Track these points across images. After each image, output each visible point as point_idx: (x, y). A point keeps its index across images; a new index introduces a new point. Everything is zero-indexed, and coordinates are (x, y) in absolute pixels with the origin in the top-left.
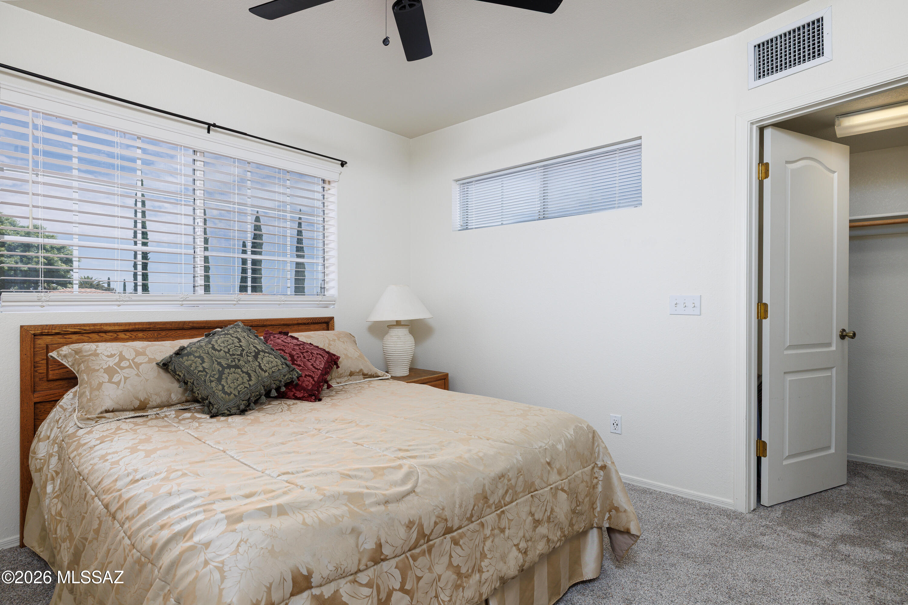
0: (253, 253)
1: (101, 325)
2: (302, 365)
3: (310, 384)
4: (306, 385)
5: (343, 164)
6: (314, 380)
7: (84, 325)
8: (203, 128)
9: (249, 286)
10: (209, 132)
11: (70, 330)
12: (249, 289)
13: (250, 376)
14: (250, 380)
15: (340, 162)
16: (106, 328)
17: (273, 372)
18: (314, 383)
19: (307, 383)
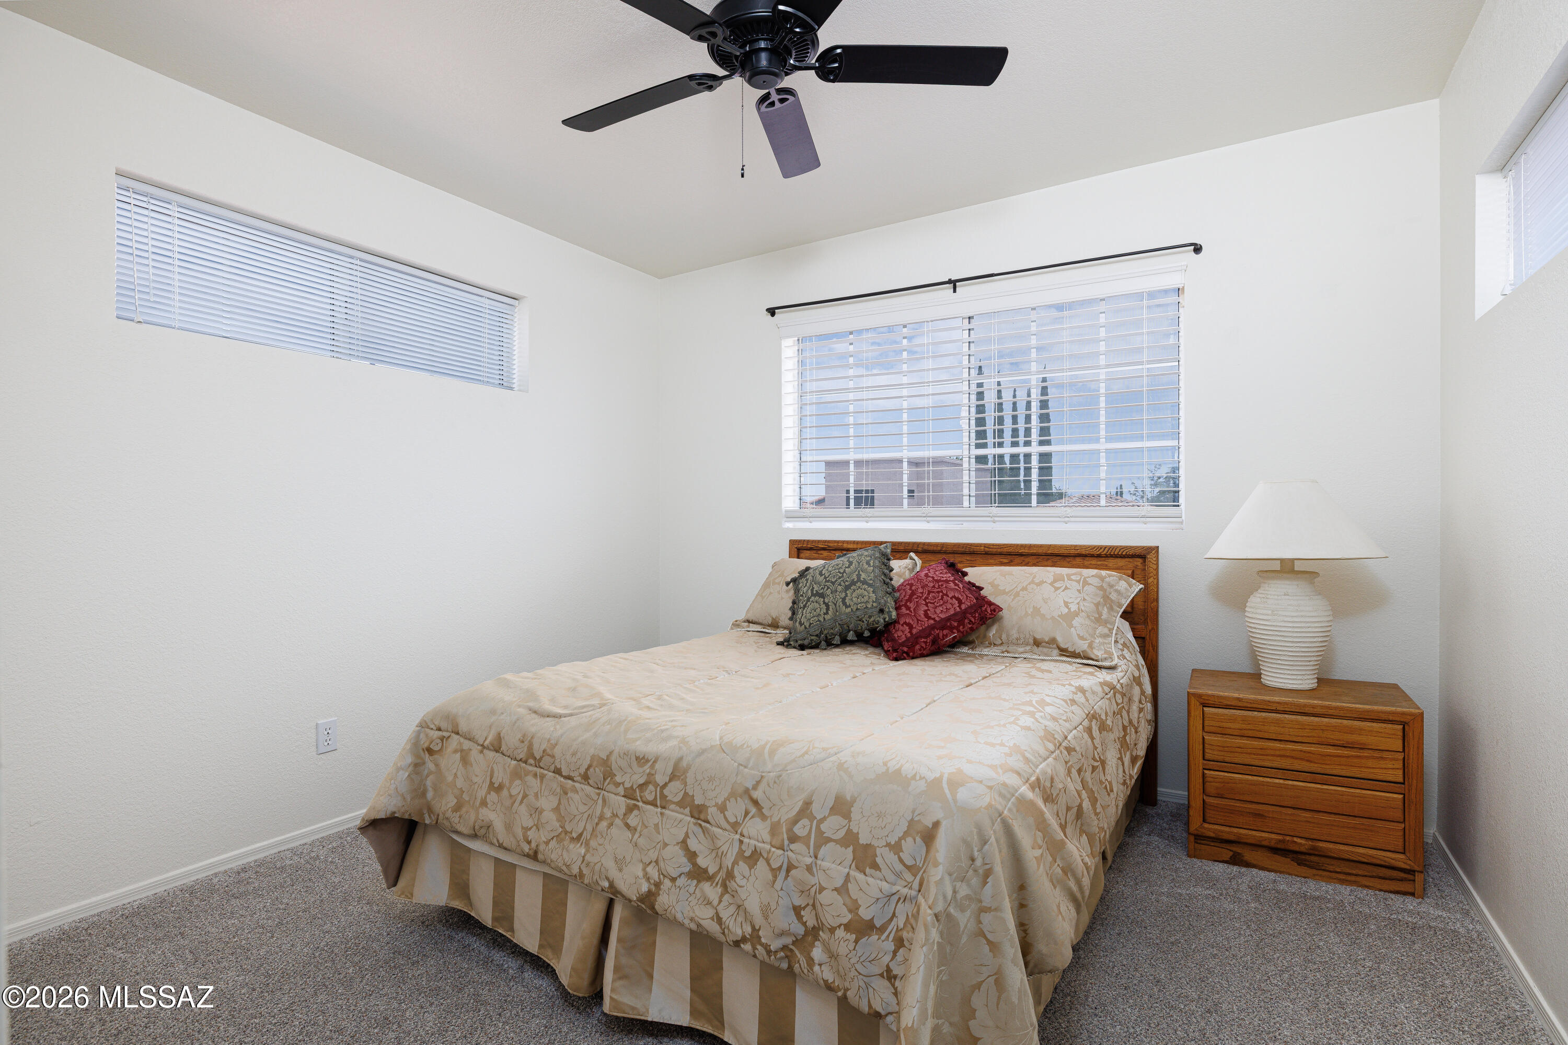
0: (1041, 443)
1: (843, 542)
2: (912, 609)
3: (903, 636)
4: (898, 636)
5: (1198, 249)
6: (910, 632)
7: (819, 541)
8: (950, 288)
9: (1034, 494)
10: (955, 291)
11: (820, 546)
12: (1034, 498)
13: (828, 609)
14: (827, 613)
15: (1192, 247)
16: (845, 546)
17: (857, 609)
18: (909, 635)
19: (900, 633)
